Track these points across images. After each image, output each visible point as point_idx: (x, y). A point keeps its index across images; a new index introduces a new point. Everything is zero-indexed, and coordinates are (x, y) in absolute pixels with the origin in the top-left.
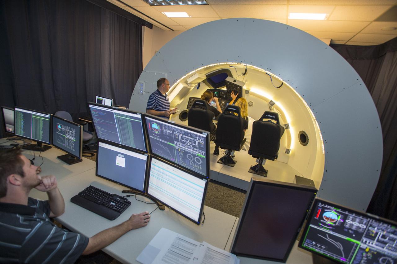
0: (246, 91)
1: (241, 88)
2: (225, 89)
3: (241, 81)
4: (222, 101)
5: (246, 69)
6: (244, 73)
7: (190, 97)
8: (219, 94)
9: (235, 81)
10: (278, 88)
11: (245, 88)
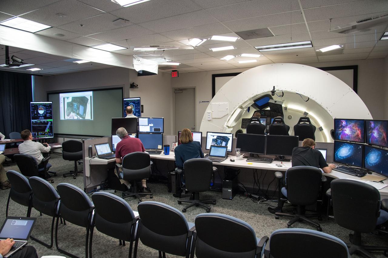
0: (285, 108)
1: (281, 106)
2: (269, 109)
3: (280, 101)
4: (268, 118)
5: (283, 93)
6: (282, 95)
7: (243, 119)
8: (265, 113)
9: (276, 102)
10: (306, 101)
11: (283, 106)
